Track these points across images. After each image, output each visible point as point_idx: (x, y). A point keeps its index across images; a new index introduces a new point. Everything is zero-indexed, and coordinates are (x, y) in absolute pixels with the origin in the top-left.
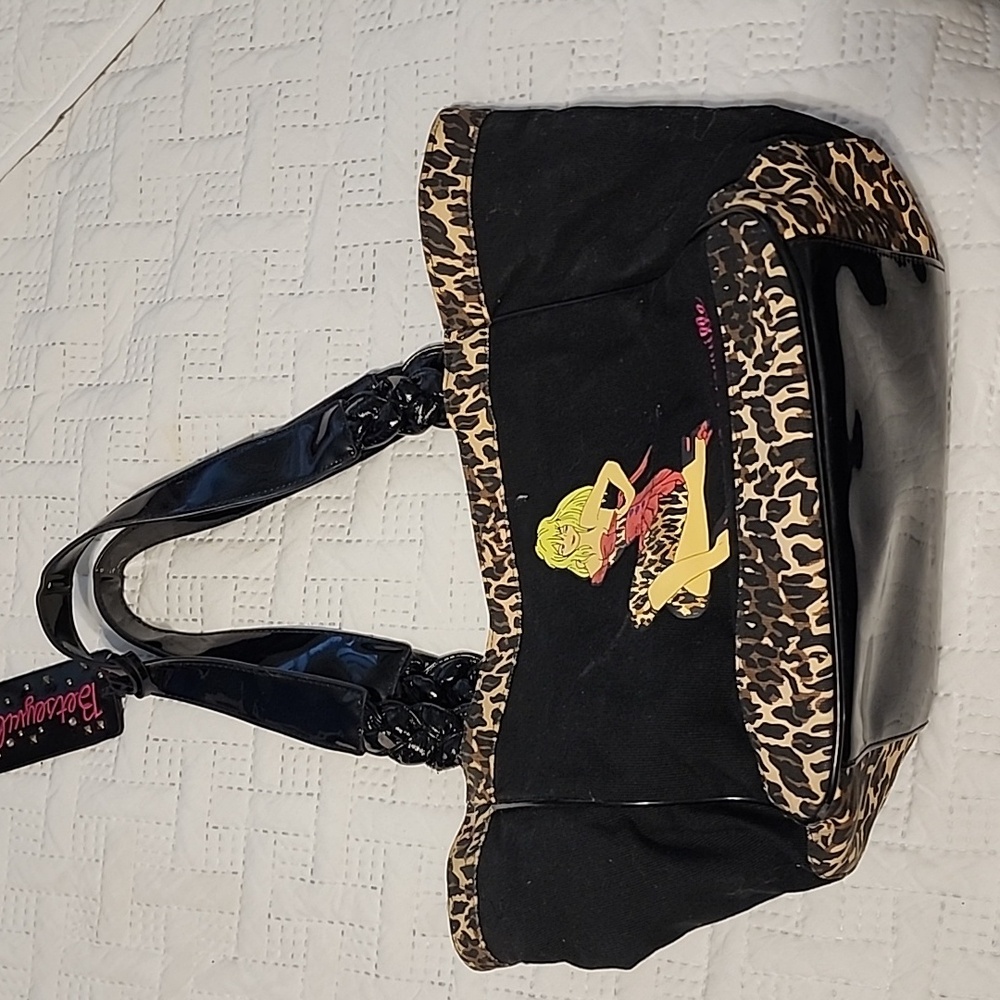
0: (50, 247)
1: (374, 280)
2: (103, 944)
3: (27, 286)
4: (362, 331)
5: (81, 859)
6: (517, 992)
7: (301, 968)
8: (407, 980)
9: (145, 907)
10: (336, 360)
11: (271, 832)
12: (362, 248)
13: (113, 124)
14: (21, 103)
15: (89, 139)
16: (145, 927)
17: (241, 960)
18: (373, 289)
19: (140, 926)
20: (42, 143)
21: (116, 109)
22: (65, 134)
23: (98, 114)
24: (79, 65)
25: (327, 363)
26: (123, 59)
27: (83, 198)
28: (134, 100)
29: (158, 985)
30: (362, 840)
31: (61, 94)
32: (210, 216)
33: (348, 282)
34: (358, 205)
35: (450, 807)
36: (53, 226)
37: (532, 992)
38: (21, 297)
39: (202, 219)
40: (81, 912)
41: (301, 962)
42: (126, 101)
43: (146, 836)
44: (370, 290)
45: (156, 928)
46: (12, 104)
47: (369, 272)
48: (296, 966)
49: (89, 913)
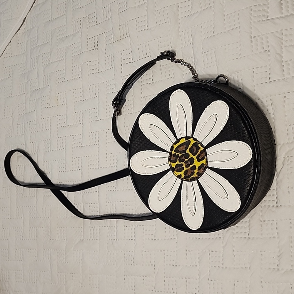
0: (25, 56)
1: (98, 46)
2: (52, 240)
3: (21, 67)
4: (96, 60)
5: (45, 217)
6: (151, 239)
7: (98, 240)
8: (124, 240)
9: (60, 228)
10: (90, 70)
11: (88, 204)
12: (94, 38)
13: (36, 20)
14: (14, 18)
15: (31, 25)
16: (61, 234)
17: (84, 240)
18: (98, 49)
19: (60, 234)
20: (21, 29)
21: (36, 16)
22: (25, 25)
23: (32, 18)
24: (26, 5)
25: (88, 71)
26: (36, 2)
27: (31, 41)
28: (40, 12)
29: (65, 250)
30: (110, 202)
31: (23, 14)
32: (60, 38)
33: (91, 48)
34: (92, 26)
35: (129, 189)
36: (25, 50)
37: (155, 238)
38: (20, 70)
39: (58, 39)
40: (46, 232)
41: (98, 238)
42: (39, 13)
43: (60, 209)
44: (97, 49)
45: (64, 234)
46: (12, 19)
47: (96, 44)
48: (97, 240)
49: (48, 232)
